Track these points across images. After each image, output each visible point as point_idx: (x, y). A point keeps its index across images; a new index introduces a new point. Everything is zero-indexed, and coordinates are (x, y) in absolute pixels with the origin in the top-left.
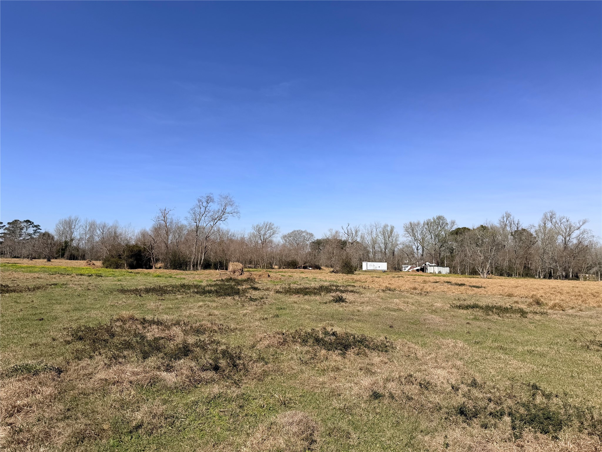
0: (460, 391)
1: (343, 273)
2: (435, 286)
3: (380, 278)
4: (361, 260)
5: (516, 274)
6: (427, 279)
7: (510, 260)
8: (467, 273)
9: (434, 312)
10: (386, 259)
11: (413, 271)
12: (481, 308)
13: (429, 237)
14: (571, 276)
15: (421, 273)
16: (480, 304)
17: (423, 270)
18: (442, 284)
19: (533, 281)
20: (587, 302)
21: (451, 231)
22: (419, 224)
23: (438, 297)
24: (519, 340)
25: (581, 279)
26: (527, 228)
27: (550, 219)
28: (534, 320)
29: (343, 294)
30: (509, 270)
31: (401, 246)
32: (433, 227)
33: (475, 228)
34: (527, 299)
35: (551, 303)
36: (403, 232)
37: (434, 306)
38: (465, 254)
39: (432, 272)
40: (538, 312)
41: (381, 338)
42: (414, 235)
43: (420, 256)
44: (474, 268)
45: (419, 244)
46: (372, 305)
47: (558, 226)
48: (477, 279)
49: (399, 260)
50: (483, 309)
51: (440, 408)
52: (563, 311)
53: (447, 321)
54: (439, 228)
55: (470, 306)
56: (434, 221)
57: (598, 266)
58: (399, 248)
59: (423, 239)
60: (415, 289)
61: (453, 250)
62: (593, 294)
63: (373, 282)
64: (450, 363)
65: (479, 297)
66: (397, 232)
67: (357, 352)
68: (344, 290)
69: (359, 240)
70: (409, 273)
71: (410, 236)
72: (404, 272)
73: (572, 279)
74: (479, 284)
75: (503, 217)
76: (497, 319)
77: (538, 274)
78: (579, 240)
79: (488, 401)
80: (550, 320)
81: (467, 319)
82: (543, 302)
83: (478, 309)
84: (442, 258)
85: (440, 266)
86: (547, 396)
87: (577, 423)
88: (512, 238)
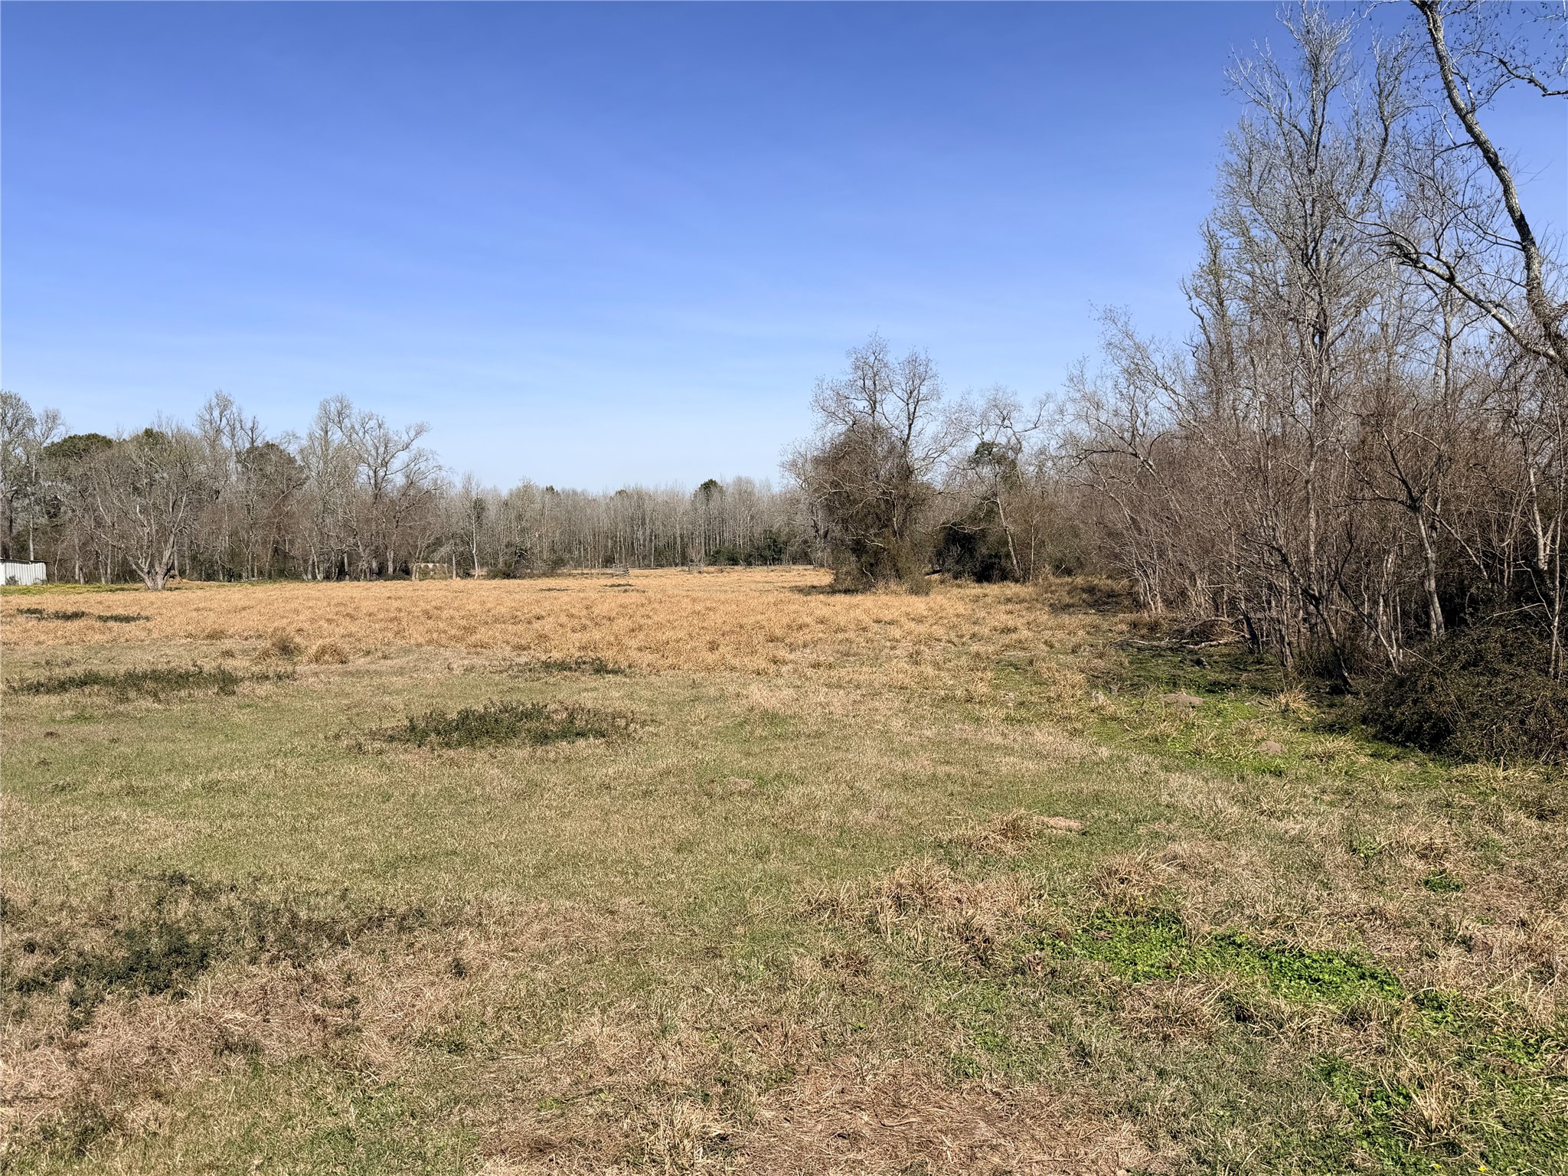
5: (253, 571)
7: (235, 534)
8: (106, 577)
12: (109, 682)
14: (391, 570)
18: (8, 620)
19: (294, 589)
20: (407, 634)
21: (45, 445)
25: (416, 576)
26: (278, 441)
27: (337, 419)
28: (252, 699)
30: (232, 560)
33: (126, 436)
34: (260, 641)
35: (316, 648)
38: (94, 520)
40: (272, 675)
44: (125, 562)
47: (358, 439)
48: (132, 594)
50: (113, 684)
52: (342, 662)
54: (6, 435)
55: (72, 680)
57: (452, 541)
61: (58, 507)
62: (426, 613)
73: (394, 578)
74: (134, 609)
75: (211, 408)
76: (147, 710)
77: (310, 569)
78: (408, 477)
79: (25, 949)
80: (296, 694)
81: (54, 721)
82: (297, 648)
83: (96, 687)
84: (19, 534)
85: (13, 561)
86: (204, 894)
87: (250, 943)
88: (239, 470)
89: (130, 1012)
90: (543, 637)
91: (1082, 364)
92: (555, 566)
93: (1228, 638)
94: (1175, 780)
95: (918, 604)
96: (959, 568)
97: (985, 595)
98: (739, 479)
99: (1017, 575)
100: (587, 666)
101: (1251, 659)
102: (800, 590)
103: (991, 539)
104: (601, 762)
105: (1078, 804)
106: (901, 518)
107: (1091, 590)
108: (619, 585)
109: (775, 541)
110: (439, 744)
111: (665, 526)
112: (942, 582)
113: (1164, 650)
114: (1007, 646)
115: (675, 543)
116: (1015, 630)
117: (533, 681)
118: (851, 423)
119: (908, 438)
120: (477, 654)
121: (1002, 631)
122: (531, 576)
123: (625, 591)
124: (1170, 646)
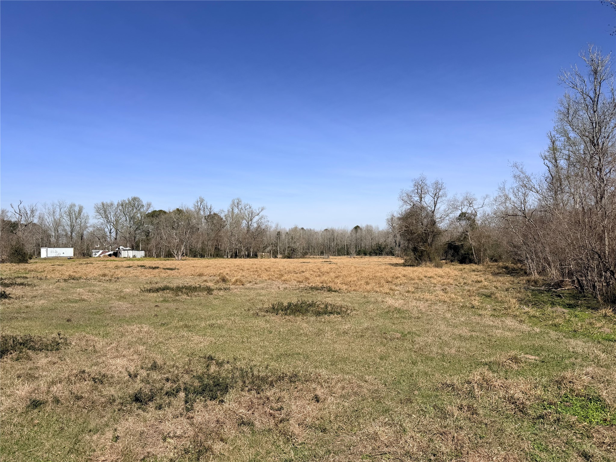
0: (139, 377)
1: (12, 262)
2: (127, 271)
3: (64, 266)
4: (39, 245)
5: (208, 254)
6: (120, 264)
7: (203, 242)
8: (163, 256)
9: (122, 298)
10: (72, 244)
11: (104, 256)
12: (172, 289)
13: (124, 219)
14: (252, 255)
15: (113, 258)
16: (171, 285)
17: (116, 254)
18: (135, 269)
19: (221, 261)
20: (261, 276)
21: (147, 213)
22: (112, 204)
23: (129, 282)
24: (203, 316)
25: (259, 257)
26: (218, 212)
27: (237, 205)
28: (218, 296)
29: (7, 289)
30: (202, 251)
31: (91, 229)
32: (128, 208)
33: (171, 211)
34: (215, 277)
35: (233, 280)
36: (94, 213)
37: (123, 292)
38: (161, 237)
39: (126, 256)
40: (222, 288)
41: (53, 335)
42: (107, 217)
43: (113, 239)
44: (169, 251)
45: (112, 227)
46: (48, 298)
47: (243, 212)
48: (172, 261)
49: (88, 245)
50: (173, 290)
51: (114, 400)
52: (243, 285)
53: (135, 306)
54: (135, 210)
55: (160, 288)
56: (129, 202)
57: (271, 246)
58: (89, 232)
59: (117, 221)
60: (104, 275)
61: (149, 233)
62: (266, 269)
63: (53, 270)
64: (132, 350)
65: (172, 278)
66: (88, 213)
67: (15, 357)
68: (11, 284)
69: (36, 221)
70: (100, 258)
71: (102, 217)
72: (94, 257)
73: (252, 258)
74: (173, 266)
75: (198, 202)
76: (185, 299)
77: (226, 254)
78: (258, 224)
79: (166, 381)
80: (231, 295)
81: (156, 301)
82: (227, 279)
83: (168, 291)
84: (137, 241)
85: (135, 250)
86: (220, 364)
87: (240, 383)
88: (205, 221)
89: (206, 406)
90: (307, 279)
91: (504, 183)
92: (304, 255)
93: (568, 287)
94: (573, 342)
95: (439, 271)
96: (453, 258)
97: (464, 269)
98: (367, 226)
99: (476, 261)
100: (325, 289)
101: (580, 295)
102: (392, 265)
103: (465, 248)
104: (341, 323)
105: (535, 350)
106: (431, 239)
107: (506, 268)
108: (327, 261)
109: (380, 247)
110: (283, 314)
111: (341, 241)
112: (446, 263)
113: (543, 291)
114: (480, 288)
115: (345, 247)
116: (481, 281)
117: (307, 293)
118: (412, 205)
119: (434, 210)
120: (286, 283)
121: (476, 282)
122: (297, 258)
123: (330, 263)
124: (545, 289)
